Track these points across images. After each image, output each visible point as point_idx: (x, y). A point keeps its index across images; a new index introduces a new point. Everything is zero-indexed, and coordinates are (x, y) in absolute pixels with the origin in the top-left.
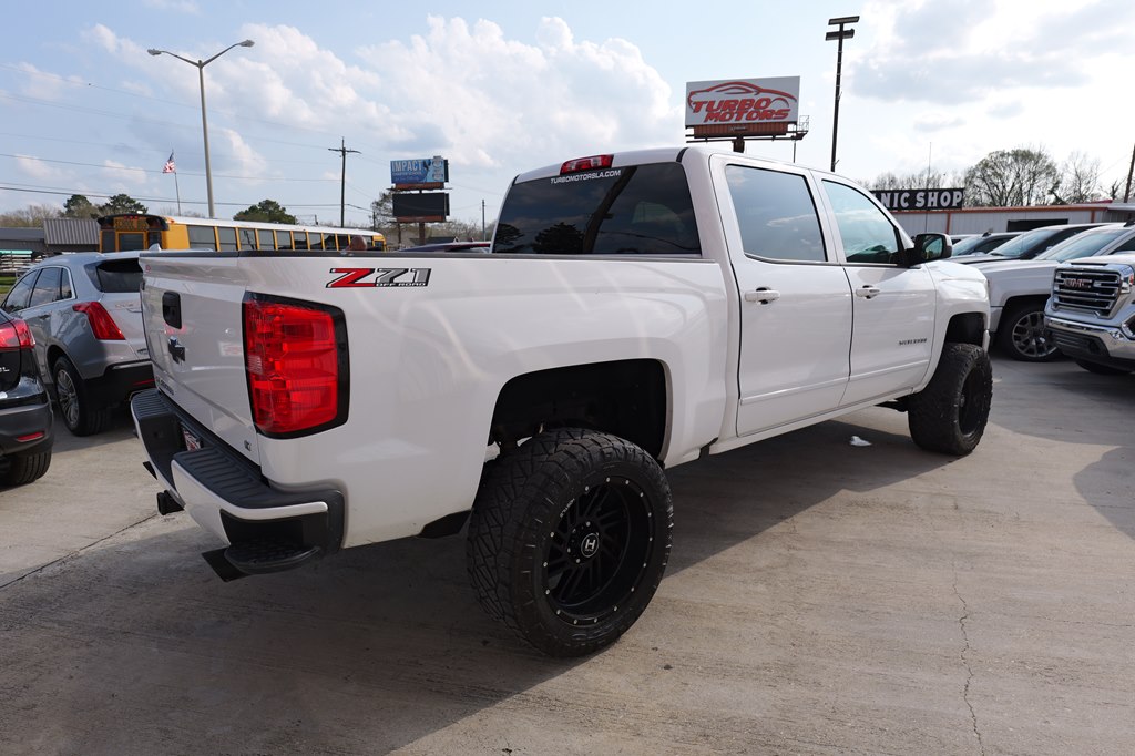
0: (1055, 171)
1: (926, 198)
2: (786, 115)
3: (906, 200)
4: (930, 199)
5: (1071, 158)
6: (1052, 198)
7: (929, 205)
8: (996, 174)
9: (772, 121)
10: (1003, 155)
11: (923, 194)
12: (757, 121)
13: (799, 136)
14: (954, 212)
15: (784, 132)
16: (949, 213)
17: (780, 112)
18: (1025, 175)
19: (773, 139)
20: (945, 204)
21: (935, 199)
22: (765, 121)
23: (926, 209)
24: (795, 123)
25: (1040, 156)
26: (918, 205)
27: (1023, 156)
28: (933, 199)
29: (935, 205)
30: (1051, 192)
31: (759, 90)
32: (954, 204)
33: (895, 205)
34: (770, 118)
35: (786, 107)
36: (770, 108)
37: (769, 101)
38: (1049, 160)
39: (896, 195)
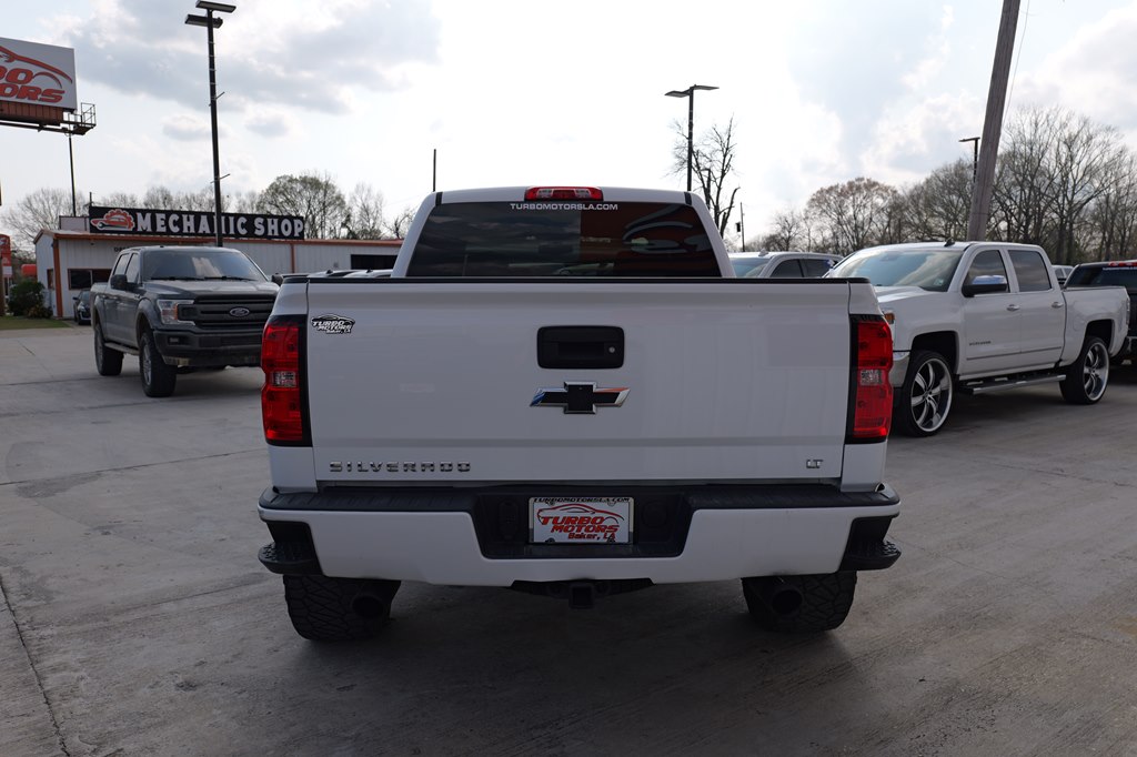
0: (343, 202)
1: (265, 224)
2: (59, 99)
3: (243, 226)
4: (270, 227)
5: (357, 191)
6: (344, 232)
7: (270, 234)
8: (288, 201)
9: (37, 102)
10: (291, 180)
11: (261, 220)
12: (13, 99)
13: (81, 129)
14: (298, 243)
15: (59, 121)
16: (292, 244)
17: (49, 92)
18: (316, 205)
19: (40, 129)
20: (287, 234)
21: (275, 227)
22: (26, 101)
23: (267, 238)
24: (72, 111)
25: (327, 184)
26: (257, 232)
27: (313, 184)
28: (273, 227)
29: (276, 234)
30: (344, 225)
31: (12, 57)
32: (296, 234)
33: (232, 232)
34: (35, 99)
35: (57, 87)
36: (31, 84)
37: (30, 75)
38: (337, 190)
39: (231, 219)
